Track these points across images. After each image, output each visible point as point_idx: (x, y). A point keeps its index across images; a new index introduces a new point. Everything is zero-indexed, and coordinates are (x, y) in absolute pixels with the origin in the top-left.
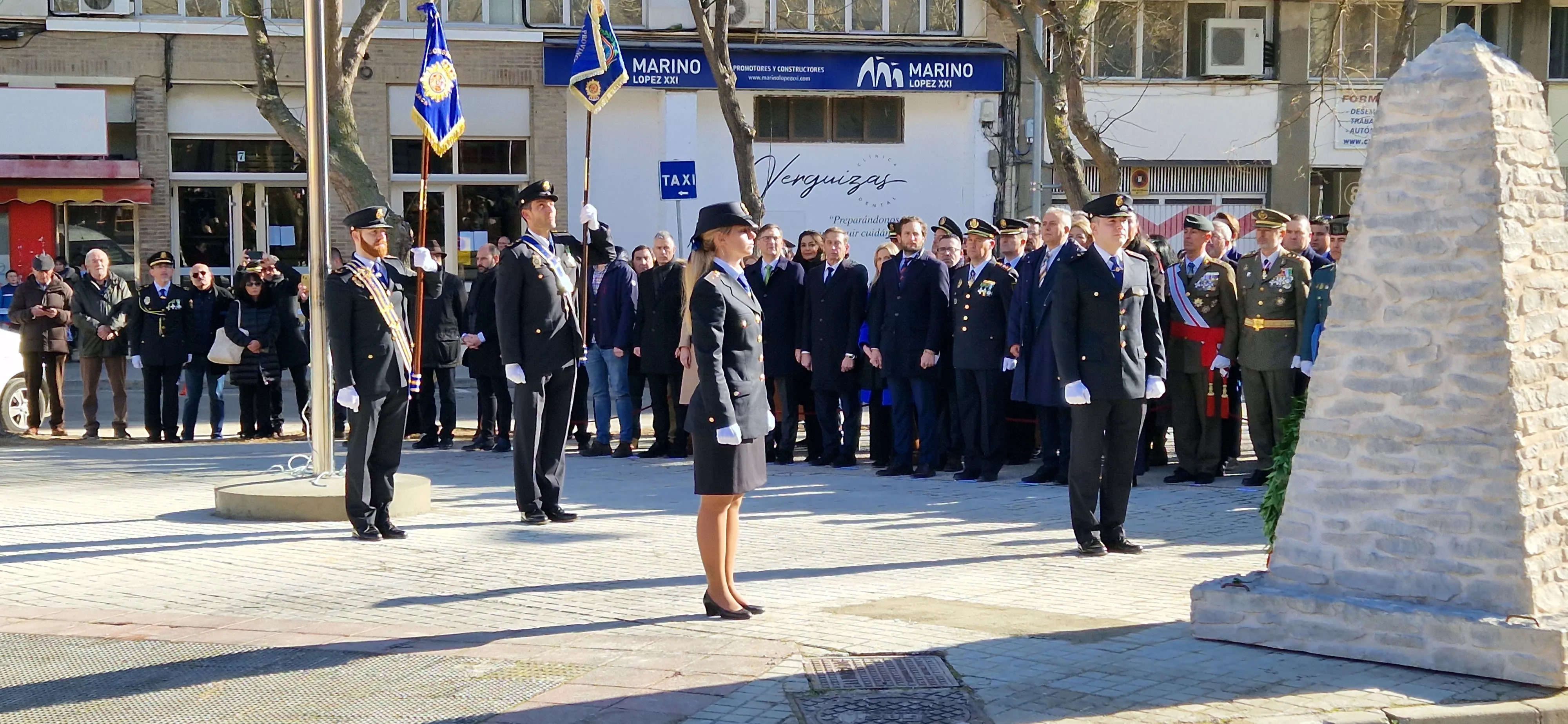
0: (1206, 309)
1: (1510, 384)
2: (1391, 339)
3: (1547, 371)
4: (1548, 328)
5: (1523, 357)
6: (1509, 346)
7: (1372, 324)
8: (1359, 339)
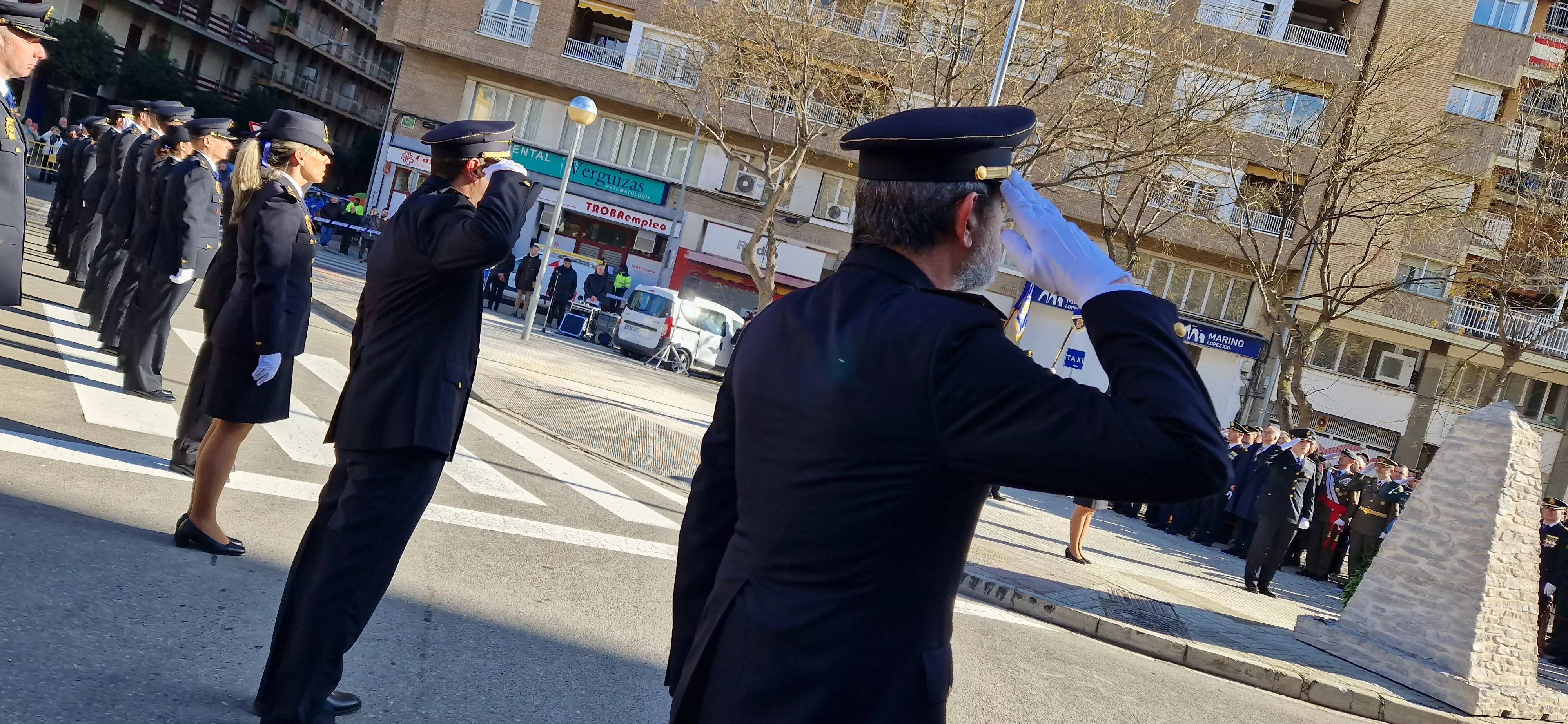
0: (1340, 494)
1: (1486, 570)
2: (1429, 533)
3: (1507, 571)
4: (1514, 551)
5: (1496, 560)
6: (1490, 553)
7: (1422, 524)
8: (1414, 529)
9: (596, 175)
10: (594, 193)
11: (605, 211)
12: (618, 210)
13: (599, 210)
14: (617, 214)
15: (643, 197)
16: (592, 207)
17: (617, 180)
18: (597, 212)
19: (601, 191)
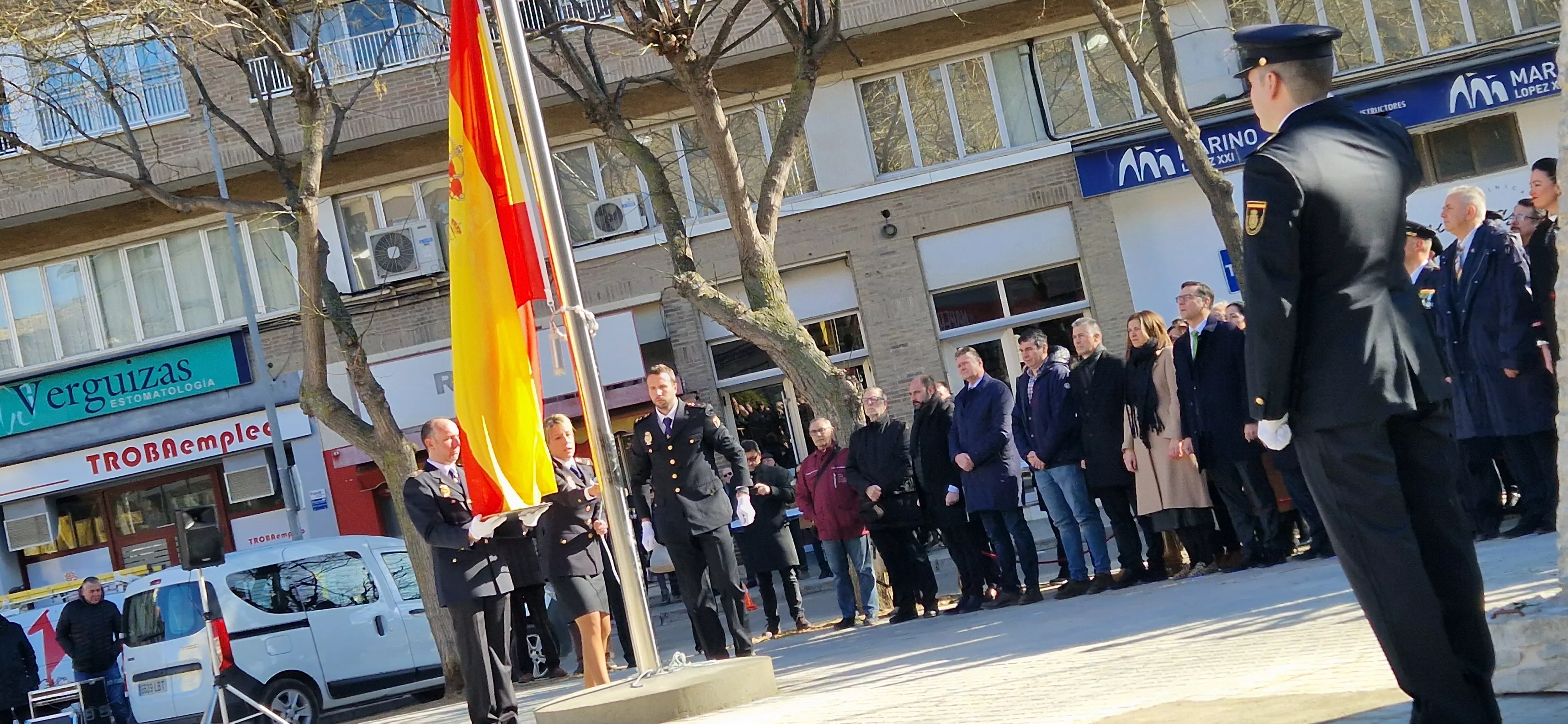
9: (78, 393)
10: (93, 430)
11: (132, 457)
12: (158, 440)
13: (120, 462)
14: (160, 449)
15: (198, 386)
16: (100, 462)
17: (127, 380)
18: (117, 467)
19: (105, 420)
